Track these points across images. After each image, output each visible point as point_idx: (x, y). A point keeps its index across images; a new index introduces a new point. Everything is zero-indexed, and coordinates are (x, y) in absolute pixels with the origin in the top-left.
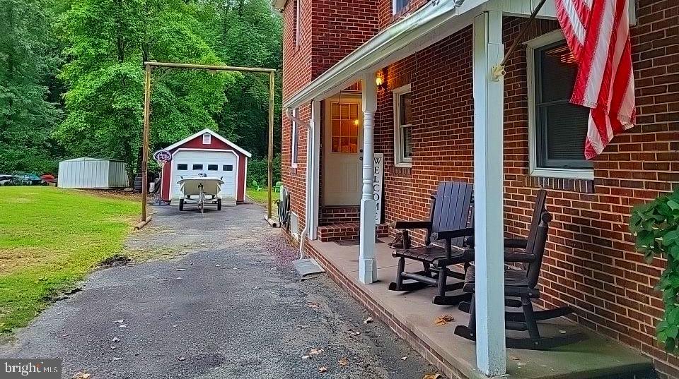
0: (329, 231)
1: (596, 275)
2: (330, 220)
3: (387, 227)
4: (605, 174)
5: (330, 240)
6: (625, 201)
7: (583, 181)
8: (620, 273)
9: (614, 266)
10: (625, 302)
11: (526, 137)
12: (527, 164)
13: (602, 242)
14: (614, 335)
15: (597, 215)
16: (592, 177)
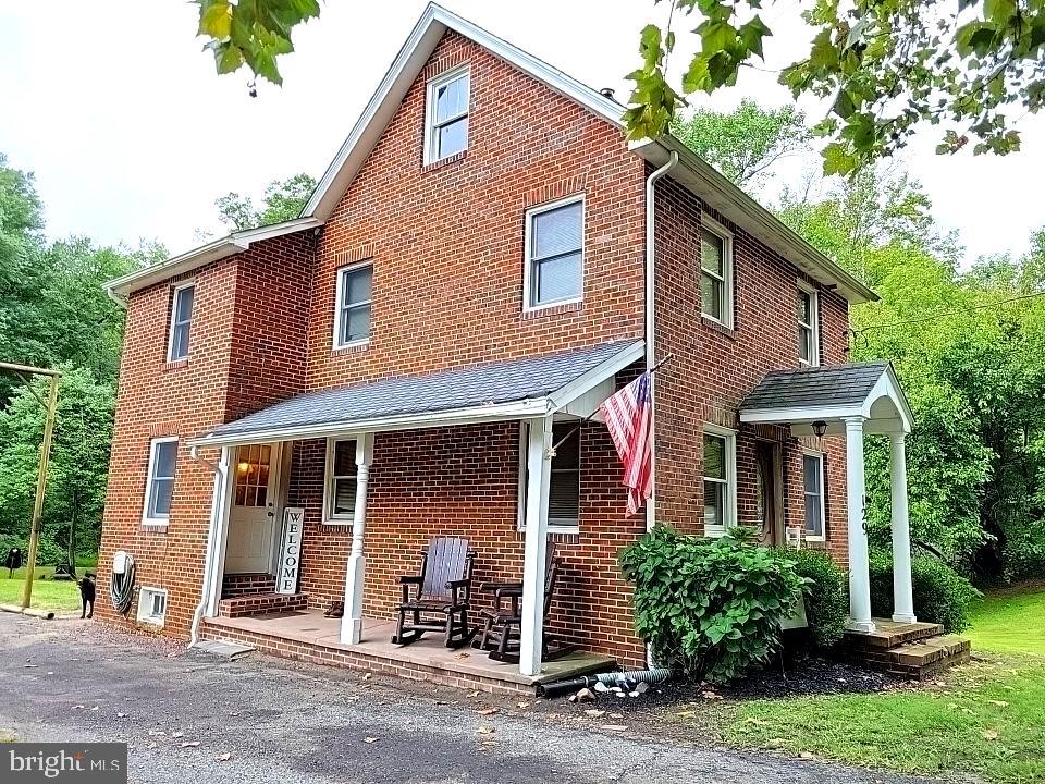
0: (240, 603)
1: (577, 606)
2: (231, 592)
3: (306, 597)
4: (589, 529)
5: (241, 615)
6: (602, 549)
7: (570, 535)
8: (595, 601)
9: (591, 597)
10: (598, 622)
11: (516, 498)
12: (516, 522)
13: (583, 580)
14: (588, 649)
15: (579, 561)
16: (578, 532)
